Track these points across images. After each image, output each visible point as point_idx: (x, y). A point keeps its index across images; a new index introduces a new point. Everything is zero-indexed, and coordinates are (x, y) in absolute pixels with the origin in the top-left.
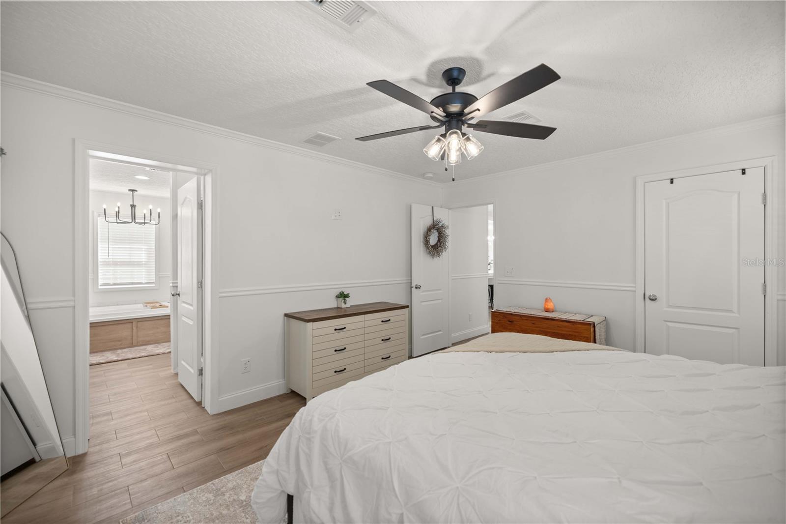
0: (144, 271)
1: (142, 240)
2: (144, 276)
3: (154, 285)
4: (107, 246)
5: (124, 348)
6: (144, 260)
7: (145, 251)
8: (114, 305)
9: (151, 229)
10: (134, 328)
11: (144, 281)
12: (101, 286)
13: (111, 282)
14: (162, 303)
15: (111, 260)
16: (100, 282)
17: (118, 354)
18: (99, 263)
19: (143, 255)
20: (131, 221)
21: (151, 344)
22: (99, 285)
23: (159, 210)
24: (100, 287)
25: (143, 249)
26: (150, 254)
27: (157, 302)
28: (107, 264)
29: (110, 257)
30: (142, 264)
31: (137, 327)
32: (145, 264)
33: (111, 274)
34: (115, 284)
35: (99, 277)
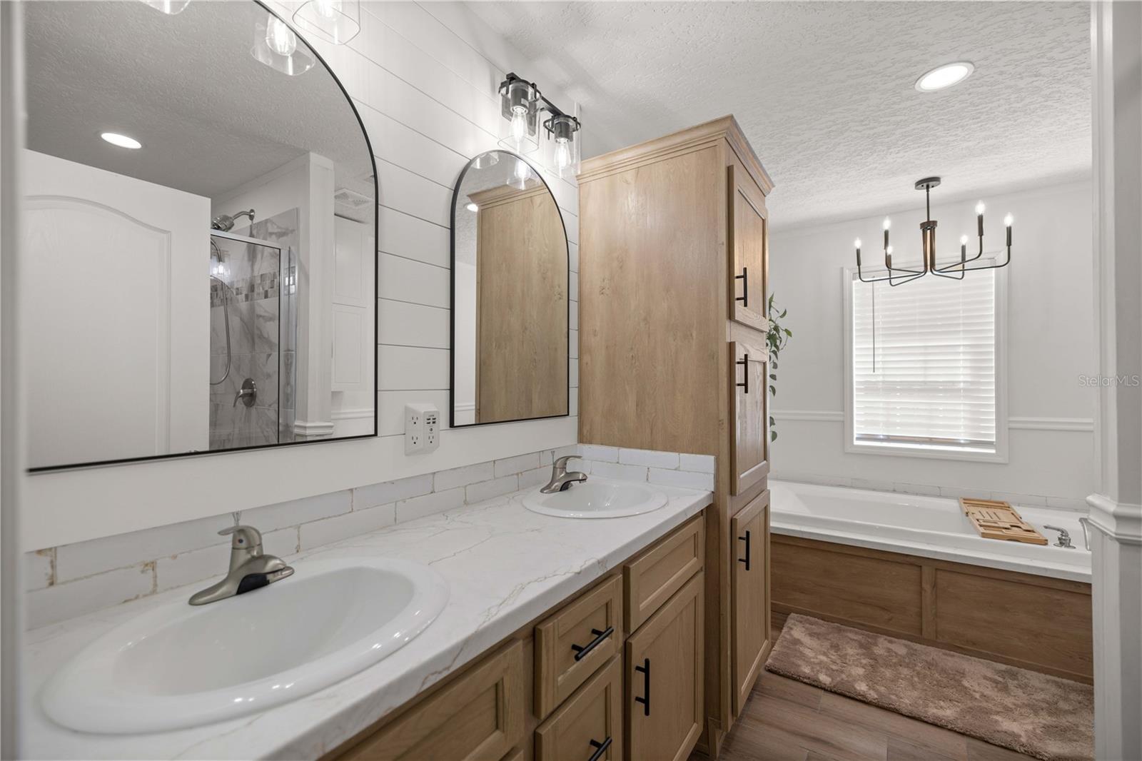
0: (962, 408)
1: (958, 325)
2: (962, 422)
3: (993, 451)
4: (872, 346)
5: (898, 636)
6: (961, 378)
7: (964, 353)
8: (887, 491)
9: (985, 283)
10: (927, 586)
11: (962, 438)
12: (858, 439)
13: (881, 432)
14: (1020, 511)
15: (880, 379)
16: (857, 431)
17: (875, 664)
18: (855, 386)
19: (961, 364)
20: (922, 269)
21: (980, 655)
22: (855, 436)
23: (1009, 221)
24: (856, 443)
25: (961, 349)
26: (980, 368)
27: (1003, 506)
28: (870, 388)
29: (876, 373)
30: (959, 390)
31: (935, 586)
32: (965, 390)
33: (881, 412)
34: (888, 439)
35: (855, 418)
